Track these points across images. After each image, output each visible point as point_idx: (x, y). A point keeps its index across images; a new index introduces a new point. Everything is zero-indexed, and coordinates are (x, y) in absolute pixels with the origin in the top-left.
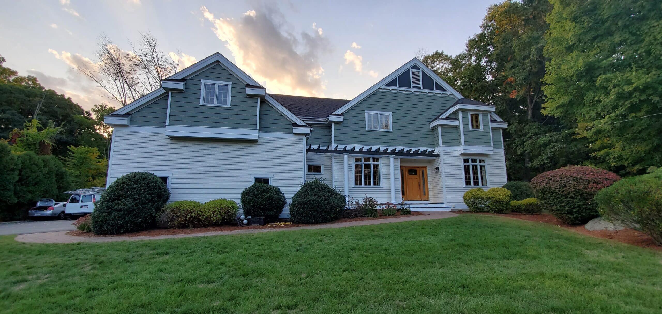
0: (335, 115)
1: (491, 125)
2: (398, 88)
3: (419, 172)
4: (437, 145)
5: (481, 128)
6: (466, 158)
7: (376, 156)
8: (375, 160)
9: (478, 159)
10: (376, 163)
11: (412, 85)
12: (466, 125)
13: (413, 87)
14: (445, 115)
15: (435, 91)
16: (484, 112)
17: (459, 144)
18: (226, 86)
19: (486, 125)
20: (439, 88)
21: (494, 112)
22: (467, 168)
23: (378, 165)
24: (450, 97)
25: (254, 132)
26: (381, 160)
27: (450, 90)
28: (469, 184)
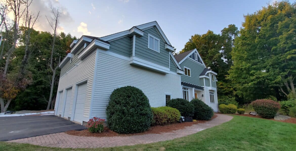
2: (192, 59)
4: (203, 85)
6: (210, 91)
7: (187, 87)
11: (195, 59)
12: (211, 79)
13: (196, 60)
14: (206, 74)
15: (200, 63)
16: (215, 75)
17: (209, 86)
18: (158, 41)
19: (215, 80)
20: (201, 63)
22: (210, 95)
23: (188, 92)
24: (203, 67)
25: (169, 69)
26: (188, 89)
27: (204, 64)
28: (211, 102)
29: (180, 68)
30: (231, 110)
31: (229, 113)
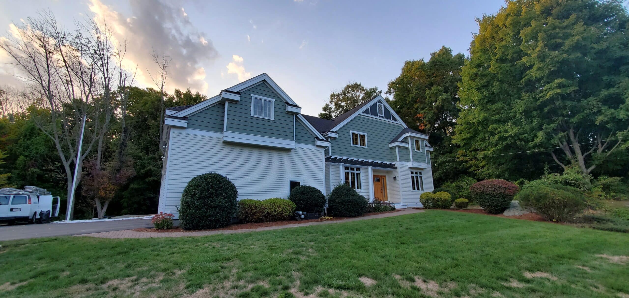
0: (332, 132)
1: (426, 149)
2: (370, 116)
3: (381, 180)
4: (396, 160)
5: (421, 151)
6: (412, 170)
7: (358, 166)
8: (358, 169)
9: (418, 171)
10: (358, 172)
11: (378, 115)
12: (412, 147)
13: (380, 116)
14: (400, 139)
15: (391, 121)
16: (423, 139)
17: (408, 160)
18: (271, 102)
19: (423, 149)
20: (394, 119)
21: (426, 140)
22: (413, 177)
23: (359, 174)
24: (400, 126)
27: (400, 121)
28: (414, 189)
29: (320, 137)
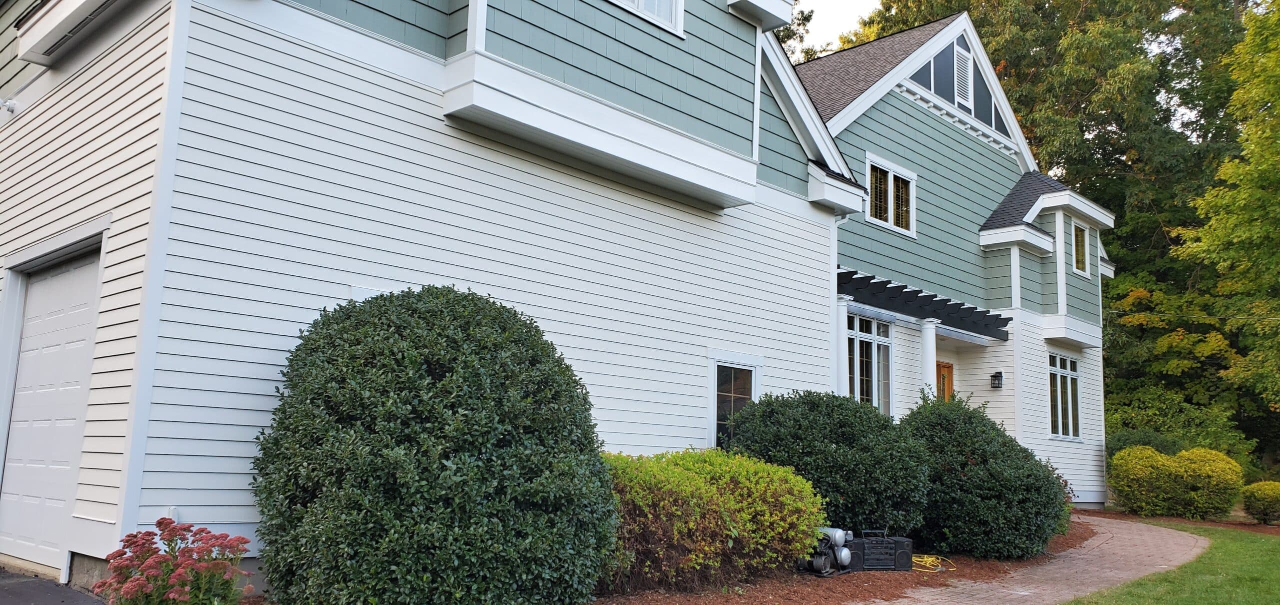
1: (1100, 266)
2: (931, 97)
4: (1007, 299)
5: (1088, 272)
6: (1054, 350)
7: (885, 314)
8: (884, 329)
10: (883, 340)
11: (957, 99)
12: (1066, 253)
13: (961, 106)
14: (1028, 216)
15: (992, 132)
16: (1092, 225)
17: (1048, 306)
19: (1093, 266)
20: (1002, 128)
22: (1053, 379)
23: (887, 348)
24: (1010, 161)
25: (750, 172)
26: (892, 330)
27: (1018, 140)
28: (1055, 430)
29: (835, 163)
30: (1195, 489)
31: (1180, 516)
